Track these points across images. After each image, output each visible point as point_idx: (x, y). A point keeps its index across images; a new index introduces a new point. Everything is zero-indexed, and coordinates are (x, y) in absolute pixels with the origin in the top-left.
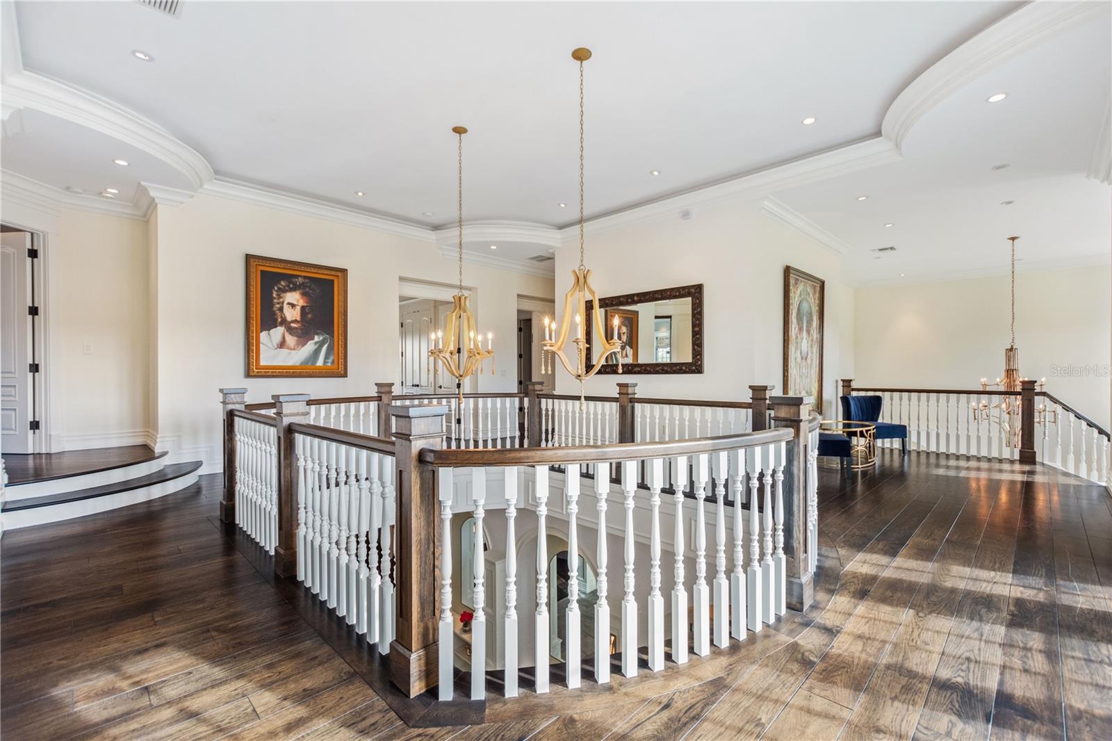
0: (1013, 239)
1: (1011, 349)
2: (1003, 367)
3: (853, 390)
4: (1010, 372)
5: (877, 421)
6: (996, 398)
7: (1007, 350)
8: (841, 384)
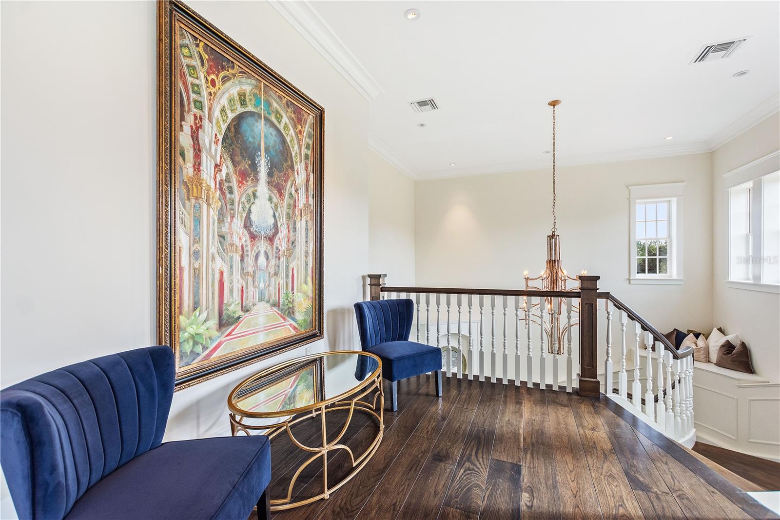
0: (554, 104)
1: (553, 236)
2: (545, 258)
3: (384, 289)
4: (553, 264)
5: (406, 339)
6: (536, 300)
7: (548, 236)
8: (368, 281)
